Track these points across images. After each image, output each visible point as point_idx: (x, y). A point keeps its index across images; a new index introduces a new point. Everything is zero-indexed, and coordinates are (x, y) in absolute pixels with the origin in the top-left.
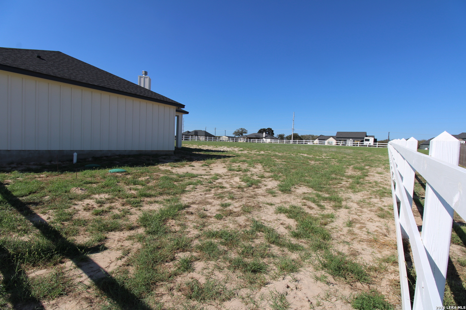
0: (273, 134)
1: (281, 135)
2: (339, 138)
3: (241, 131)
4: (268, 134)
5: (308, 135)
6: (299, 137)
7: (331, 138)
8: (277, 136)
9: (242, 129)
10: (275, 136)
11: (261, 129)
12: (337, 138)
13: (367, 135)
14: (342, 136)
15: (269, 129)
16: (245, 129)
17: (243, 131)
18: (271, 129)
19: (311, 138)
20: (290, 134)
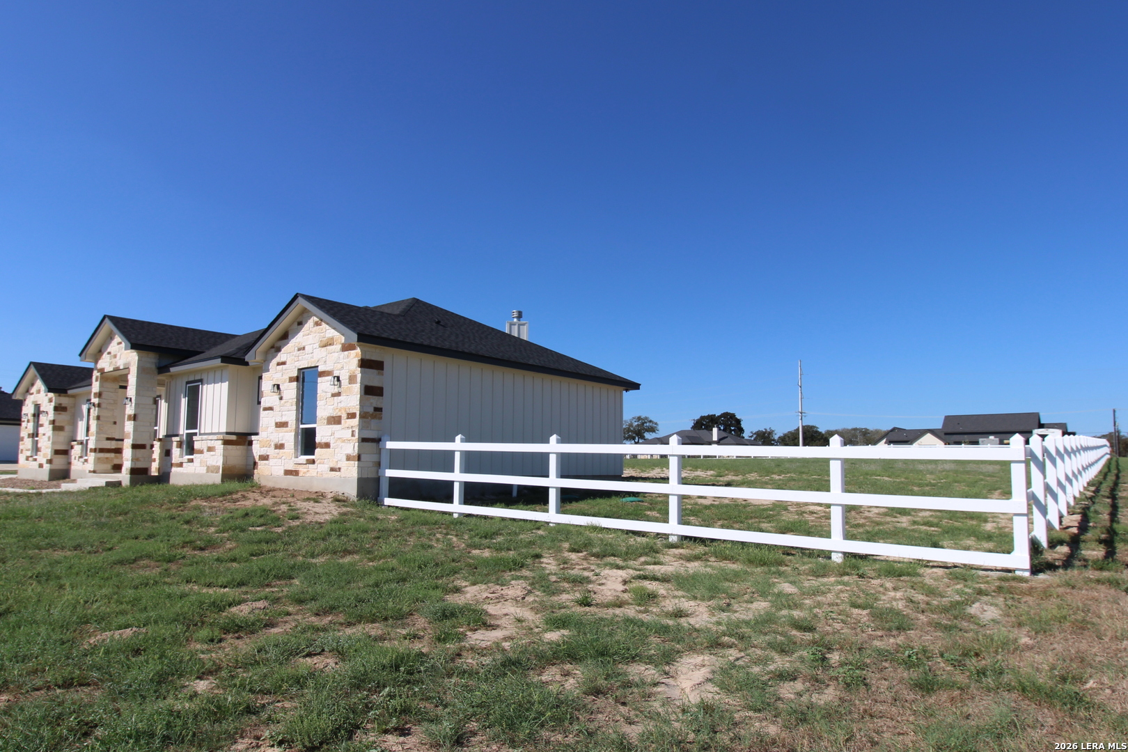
0: (742, 430)
1: (764, 433)
2: (955, 436)
3: (638, 425)
4: (724, 430)
5: (850, 428)
6: (822, 438)
7: (929, 436)
8: (751, 437)
9: (639, 418)
10: (746, 435)
11: (703, 418)
12: (946, 434)
13: (1042, 422)
14: (961, 429)
15: (725, 415)
16: (651, 418)
17: (643, 424)
18: (732, 416)
19: (860, 437)
20: (792, 429)
